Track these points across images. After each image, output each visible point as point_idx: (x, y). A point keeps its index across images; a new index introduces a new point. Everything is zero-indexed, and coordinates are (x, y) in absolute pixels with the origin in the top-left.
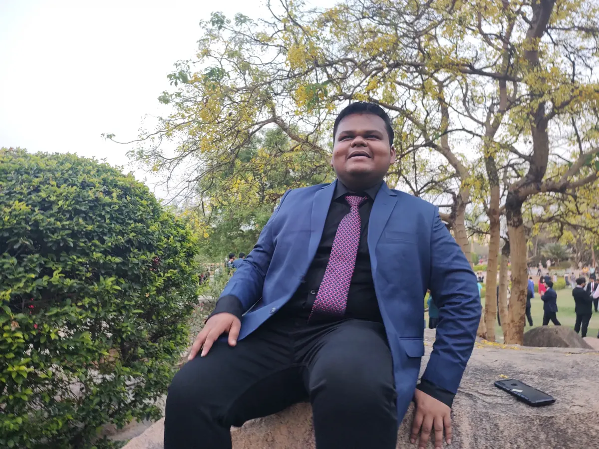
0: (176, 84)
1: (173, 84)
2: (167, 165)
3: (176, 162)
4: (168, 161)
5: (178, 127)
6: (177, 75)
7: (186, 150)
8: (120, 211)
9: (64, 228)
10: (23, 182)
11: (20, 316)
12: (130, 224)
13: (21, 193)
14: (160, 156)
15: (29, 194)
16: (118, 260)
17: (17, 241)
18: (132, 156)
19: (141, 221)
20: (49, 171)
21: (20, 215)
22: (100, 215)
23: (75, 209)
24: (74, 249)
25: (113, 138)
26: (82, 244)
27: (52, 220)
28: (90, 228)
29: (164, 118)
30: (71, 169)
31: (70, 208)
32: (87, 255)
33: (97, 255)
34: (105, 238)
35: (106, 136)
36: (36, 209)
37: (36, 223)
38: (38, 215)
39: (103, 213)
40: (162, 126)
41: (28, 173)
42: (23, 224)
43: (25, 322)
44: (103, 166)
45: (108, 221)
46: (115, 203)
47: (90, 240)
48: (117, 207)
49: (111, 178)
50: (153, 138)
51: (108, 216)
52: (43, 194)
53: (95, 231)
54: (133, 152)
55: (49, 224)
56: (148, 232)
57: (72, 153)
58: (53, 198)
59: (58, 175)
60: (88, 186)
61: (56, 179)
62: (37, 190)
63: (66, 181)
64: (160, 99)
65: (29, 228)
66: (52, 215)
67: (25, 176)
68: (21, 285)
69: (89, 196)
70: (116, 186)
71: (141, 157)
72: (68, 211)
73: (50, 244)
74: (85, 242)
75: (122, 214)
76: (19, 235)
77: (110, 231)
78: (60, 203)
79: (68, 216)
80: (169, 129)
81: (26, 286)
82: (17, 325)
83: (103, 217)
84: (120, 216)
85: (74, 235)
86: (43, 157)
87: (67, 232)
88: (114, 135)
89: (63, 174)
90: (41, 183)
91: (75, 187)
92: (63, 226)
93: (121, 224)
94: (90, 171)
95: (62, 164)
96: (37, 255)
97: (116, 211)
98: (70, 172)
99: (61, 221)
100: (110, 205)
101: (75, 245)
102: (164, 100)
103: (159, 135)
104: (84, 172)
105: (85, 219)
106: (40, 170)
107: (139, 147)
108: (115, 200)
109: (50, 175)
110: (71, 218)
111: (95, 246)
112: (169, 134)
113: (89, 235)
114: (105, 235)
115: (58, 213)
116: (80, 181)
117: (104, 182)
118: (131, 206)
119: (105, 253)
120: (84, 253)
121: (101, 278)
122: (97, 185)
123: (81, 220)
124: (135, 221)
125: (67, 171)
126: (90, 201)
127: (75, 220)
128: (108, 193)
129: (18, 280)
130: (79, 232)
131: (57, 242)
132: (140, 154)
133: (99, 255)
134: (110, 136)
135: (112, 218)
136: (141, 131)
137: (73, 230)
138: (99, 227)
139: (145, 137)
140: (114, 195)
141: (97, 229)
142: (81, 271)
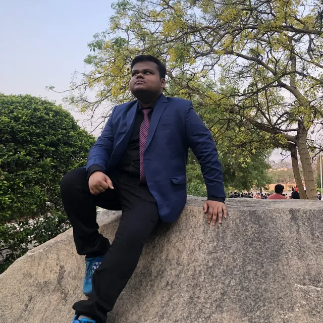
0: (94, 50)
1: (92, 50)
2: (91, 107)
3: (96, 105)
4: (92, 104)
5: (97, 80)
6: (95, 44)
7: (104, 96)
8: (53, 123)
9: (25, 130)
10: (6, 108)
11: (6, 173)
12: (59, 131)
13: (5, 113)
14: (86, 101)
15: (9, 113)
16: (53, 149)
17: (3, 136)
18: (66, 101)
19: (65, 129)
20: (18, 102)
21: (5, 123)
22: (43, 125)
23: (31, 121)
24: (31, 142)
25: (54, 89)
26: (34, 140)
27: (20, 126)
28: (38, 131)
29: (86, 74)
30: (28, 102)
31: (28, 121)
32: (37, 145)
33: (42, 145)
34: (46, 137)
35: (48, 88)
36: (12, 121)
37: (13, 128)
38: (13, 124)
39: (45, 124)
40: (86, 80)
41: (7, 104)
42: (7, 128)
43: (8, 176)
44: (45, 101)
45: (47, 128)
46: (51, 119)
47: (38, 138)
48: (52, 121)
49: (49, 106)
50: (80, 88)
51: (47, 126)
52: (15, 114)
53: (41, 133)
54: (66, 98)
55: (19, 128)
56: (69, 136)
57: (29, 94)
58: (20, 116)
59: (22, 104)
60: (37, 110)
61: (21, 107)
62: (12, 112)
63: (26, 107)
64: (85, 61)
65: (9, 130)
66: (20, 124)
67: (6, 105)
68: (6, 157)
69: (37, 115)
70: (51, 111)
71: (73, 102)
72: (28, 122)
73: (19, 139)
74: (36, 139)
75: (55, 126)
76: (4, 133)
77: (49, 134)
78: (24, 118)
79: (27, 124)
80: (90, 81)
81: (8, 158)
82: (4, 177)
83: (45, 126)
84: (54, 126)
85: (31, 134)
86: (14, 96)
87: (27, 133)
88: (54, 87)
89: (24, 104)
90: (14, 108)
91: (30, 110)
92: (25, 129)
93: (54, 130)
94: (38, 103)
95: (24, 99)
96: (13, 144)
97: (51, 123)
98: (28, 103)
99: (24, 127)
100: (48, 120)
101: (31, 140)
102: (89, 61)
103: (84, 86)
104: (35, 103)
105: (35, 127)
106: (13, 102)
107: (70, 94)
108: (52, 118)
109: (18, 104)
110: (29, 126)
111: (41, 141)
112: (90, 85)
113: (38, 135)
114: (46, 136)
115: (23, 123)
116: (33, 107)
117: (46, 108)
118: (60, 121)
119: (46, 145)
120: (35, 144)
121: (44, 158)
122: (42, 109)
123: (34, 127)
124: (62, 129)
125: (26, 103)
126: (38, 118)
127: (31, 127)
128: (48, 114)
129: (4, 155)
130: (33, 133)
131: (22, 137)
132: (71, 100)
133: (43, 145)
134: (51, 88)
135: (49, 127)
136: (72, 84)
137: (30, 132)
138: (43, 131)
139: (75, 87)
140: (51, 115)
141: (41, 132)
142: (34, 153)
